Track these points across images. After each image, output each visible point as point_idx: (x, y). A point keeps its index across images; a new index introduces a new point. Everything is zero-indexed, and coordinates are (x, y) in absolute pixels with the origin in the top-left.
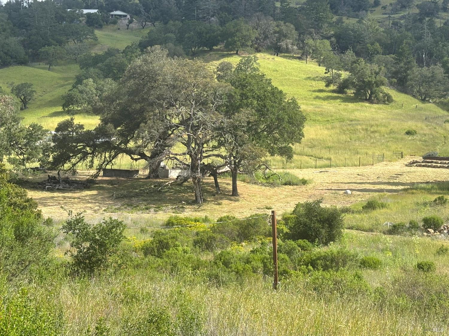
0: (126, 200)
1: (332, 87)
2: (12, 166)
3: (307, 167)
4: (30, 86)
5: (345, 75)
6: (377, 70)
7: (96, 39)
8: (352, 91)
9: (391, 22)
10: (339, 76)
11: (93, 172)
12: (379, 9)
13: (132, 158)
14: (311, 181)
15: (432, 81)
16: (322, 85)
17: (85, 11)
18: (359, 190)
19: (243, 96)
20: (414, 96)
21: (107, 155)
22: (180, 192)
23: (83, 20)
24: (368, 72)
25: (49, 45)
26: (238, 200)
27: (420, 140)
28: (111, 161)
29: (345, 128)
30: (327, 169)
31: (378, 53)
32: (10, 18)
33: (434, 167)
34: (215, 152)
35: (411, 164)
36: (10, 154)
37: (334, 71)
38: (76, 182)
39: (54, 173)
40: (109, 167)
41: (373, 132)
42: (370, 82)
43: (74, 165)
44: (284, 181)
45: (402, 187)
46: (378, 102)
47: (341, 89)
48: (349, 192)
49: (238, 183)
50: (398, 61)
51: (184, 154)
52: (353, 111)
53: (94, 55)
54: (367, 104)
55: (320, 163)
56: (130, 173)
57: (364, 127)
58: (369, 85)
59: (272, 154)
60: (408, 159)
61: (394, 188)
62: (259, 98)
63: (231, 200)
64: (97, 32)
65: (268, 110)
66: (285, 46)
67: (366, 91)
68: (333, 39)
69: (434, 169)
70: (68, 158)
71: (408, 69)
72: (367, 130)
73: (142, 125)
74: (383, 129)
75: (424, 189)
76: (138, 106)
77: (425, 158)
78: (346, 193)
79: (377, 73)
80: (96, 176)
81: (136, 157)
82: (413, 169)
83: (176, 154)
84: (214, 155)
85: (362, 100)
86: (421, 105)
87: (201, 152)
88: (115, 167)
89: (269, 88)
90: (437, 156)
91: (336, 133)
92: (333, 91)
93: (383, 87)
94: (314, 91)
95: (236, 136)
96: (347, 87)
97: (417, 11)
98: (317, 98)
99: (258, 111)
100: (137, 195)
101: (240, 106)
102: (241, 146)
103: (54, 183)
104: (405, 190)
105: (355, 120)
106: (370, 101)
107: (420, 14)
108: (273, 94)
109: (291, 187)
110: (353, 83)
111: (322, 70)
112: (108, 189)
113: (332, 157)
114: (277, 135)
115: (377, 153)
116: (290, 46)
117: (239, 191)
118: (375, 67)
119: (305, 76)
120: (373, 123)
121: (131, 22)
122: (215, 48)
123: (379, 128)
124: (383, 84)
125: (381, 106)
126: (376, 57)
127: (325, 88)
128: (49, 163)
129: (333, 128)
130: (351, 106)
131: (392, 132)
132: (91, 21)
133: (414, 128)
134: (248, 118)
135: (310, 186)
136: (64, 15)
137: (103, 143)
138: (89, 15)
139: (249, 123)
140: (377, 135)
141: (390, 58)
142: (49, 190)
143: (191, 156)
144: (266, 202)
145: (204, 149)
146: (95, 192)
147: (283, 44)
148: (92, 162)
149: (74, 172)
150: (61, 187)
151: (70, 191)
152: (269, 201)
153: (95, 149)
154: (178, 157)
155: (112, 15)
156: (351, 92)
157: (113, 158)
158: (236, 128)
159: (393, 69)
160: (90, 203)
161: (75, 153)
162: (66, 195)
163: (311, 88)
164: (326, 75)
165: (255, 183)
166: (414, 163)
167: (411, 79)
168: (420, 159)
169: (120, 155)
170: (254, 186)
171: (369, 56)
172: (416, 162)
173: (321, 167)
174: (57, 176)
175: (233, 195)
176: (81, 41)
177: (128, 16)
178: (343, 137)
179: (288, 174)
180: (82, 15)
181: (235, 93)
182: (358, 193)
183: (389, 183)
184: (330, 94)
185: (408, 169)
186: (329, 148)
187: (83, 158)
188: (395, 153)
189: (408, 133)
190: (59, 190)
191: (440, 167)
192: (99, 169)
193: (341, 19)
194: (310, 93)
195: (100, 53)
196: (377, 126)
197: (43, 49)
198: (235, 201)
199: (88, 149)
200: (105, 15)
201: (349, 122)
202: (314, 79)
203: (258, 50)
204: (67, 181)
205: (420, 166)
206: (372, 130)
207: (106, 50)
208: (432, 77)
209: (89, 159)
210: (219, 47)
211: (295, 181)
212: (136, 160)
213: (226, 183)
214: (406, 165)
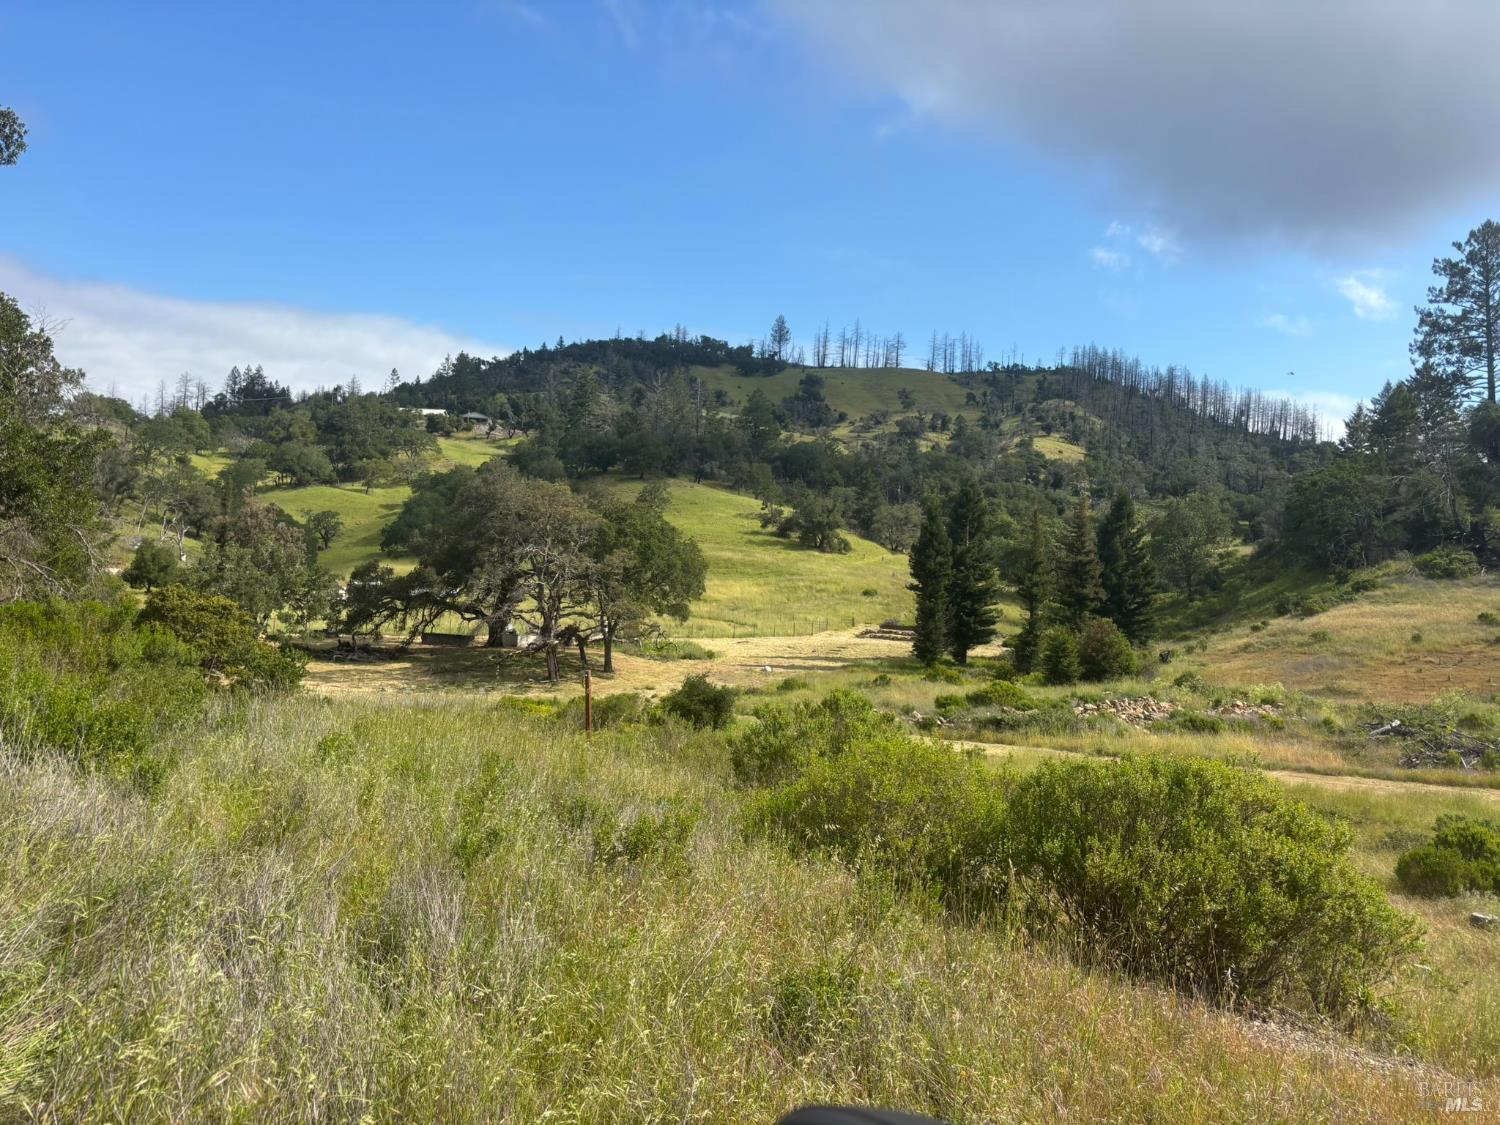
0: (448, 677)
1: (771, 528)
2: (284, 625)
3: (722, 636)
4: (335, 515)
5: (788, 511)
6: (831, 507)
7: (439, 451)
8: (798, 534)
9: (860, 443)
10: (781, 513)
11: (404, 636)
12: (846, 424)
13: (464, 619)
14: (720, 654)
15: (906, 525)
16: (757, 525)
17: (426, 412)
18: (783, 667)
19: (620, 532)
20: (882, 545)
21: (427, 612)
22: (529, 666)
23: (422, 424)
24: (818, 510)
25: (369, 457)
26: (612, 678)
27: (880, 604)
28: (431, 621)
29: (782, 585)
30: (749, 639)
31: (837, 484)
32: (314, 418)
33: (893, 639)
34: (578, 609)
35: (862, 635)
36: (281, 608)
37: (774, 506)
38: (379, 651)
39: (345, 637)
40: (428, 630)
41: (818, 591)
42: (820, 523)
43: (377, 626)
44: (682, 653)
45: (840, 664)
46: (832, 550)
47: (783, 532)
48: (769, 669)
49: (614, 654)
50: (860, 496)
51: (533, 611)
52: (797, 561)
53: (433, 473)
54: (816, 553)
55: (740, 630)
56: (461, 640)
57: (808, 583)
58: (820, 527)
59: (660, 613)
60: (861, 628)
61: (831, 664)
62: (642, 536)
63: (600, 677)
64: (442, 442)
65: (653, 553)
66: (709, 470)
67: (815, 535)
68: (778, 463)
69: (892, 642)
70: (369, 617)
71: (874, 507)
72: (811, 588)
73: (477, 569)
74: (832, 588)
75: (869, 666)
76: (472, 543)
77: (882, 626)
78: (765, 670)
79: (830, 512)
80: (409, 642)
81: (467, 616)
82: (864, 641)
83: (521, 611)
84: (575, 613)
85: (810, 548)
86: (889, 556)
87: (558, 610)
88: (437, 631)
89: (659, 523)
90: (899, 624)
91: (770, 591)
92: (772, 534)
93: (838, 531)
94: (746, 533)
95: (607, 587)
96: (791, 529)
97: (897, 430)
98: (751, 542)
99: (640, 553)
100: (466, 669)
101: (616, 546)
102: (613, 601)
103: (347, 651)
104: (844, 667)
105: (797, 574)
106: (821, 548)
107: (900, 434)
108: (662, 530)
109: (692, 662)
110: (798, 525)
111: (756, 504)
112: (428, 660)
113: (759, 623)
114: (667, 588)
115: (822, 618)
116: (716, 470)
117: (614, 664)
118: (829, 503)
119: (735, 513)
120: (820, 578)
121: (492, 428)
122: (610, 468)
123: (828, 586)
124: (839, 527)
125: (835, 556)
126: (835, 489)
127: (760, 529)
128: (341, 622)
129: (767, 584)
130: (794, 554)
131: (844, 591)
132: (433, 424)
133: (874, 587)
134: (623, 561)
135: (718, 661)
136: (395, 416)
137: (420, 596)
138: (430, 418)
139: (625, 569)
140: (824, 594)
141: (851, 491)
142: (339, 661)
143: (543, 613)
144: (650, 680)
145: (562, 606)
146: (408, 665)
147: (707, 467)
148: (404, 621)
149: (378, 637)
150: (355, 657)
151: (370, 663)
152: (654, 679)
153: (408, 604)
154: (523, 614)
155: (466, 419)
156: (795, 536)
157: (435, 617)
158: (606, 576)
159: (855, 507)
160: (396, 679)
161: (379, 609)
162: (362, 667)
163: (741, 529)
164: (763, 512)
165: (641, 656)
166: (867, 632)
167: (878, 521)
168: (875, 628)
169: (446, 613)
170: (639, 659)
171: (825, 487)
172: (870, 632)
173: (740, 637)
174: (351, 642)
175: (605, 671)
176: (417, 454)
177: (490, 421)
178: (779, 597)
179: (690, 644)
180: (420, 417)
181: (610, 528)
182: (782, 670)
183: (826, 659)
184: (767, 538)
185: (858, 640)
186: (758, 611)
187: (391, 616)
188: (844, 619)
189: (866, 593)
190: (352, 661)
191: (901, 639)
192: (413, 633)
193: (791, 436)
194: (740, 535)
195: (444, 471)
196: (826, 582)
197: (358, 464)
198: (608, 678)
199: (398, 603)
200: (455, 418)
201: (788, 577)
202: (747, 517)
203: (671, 474)
204: (366, 649)
205: (875, 637)
206: (818, 588)
207: (453, 467)
208: (906, 518)
209: (400, 615)
210: (616, 468)
211: (697, 654)
212: (469, 620)
213: (595, 654)
214: (857, 636)
